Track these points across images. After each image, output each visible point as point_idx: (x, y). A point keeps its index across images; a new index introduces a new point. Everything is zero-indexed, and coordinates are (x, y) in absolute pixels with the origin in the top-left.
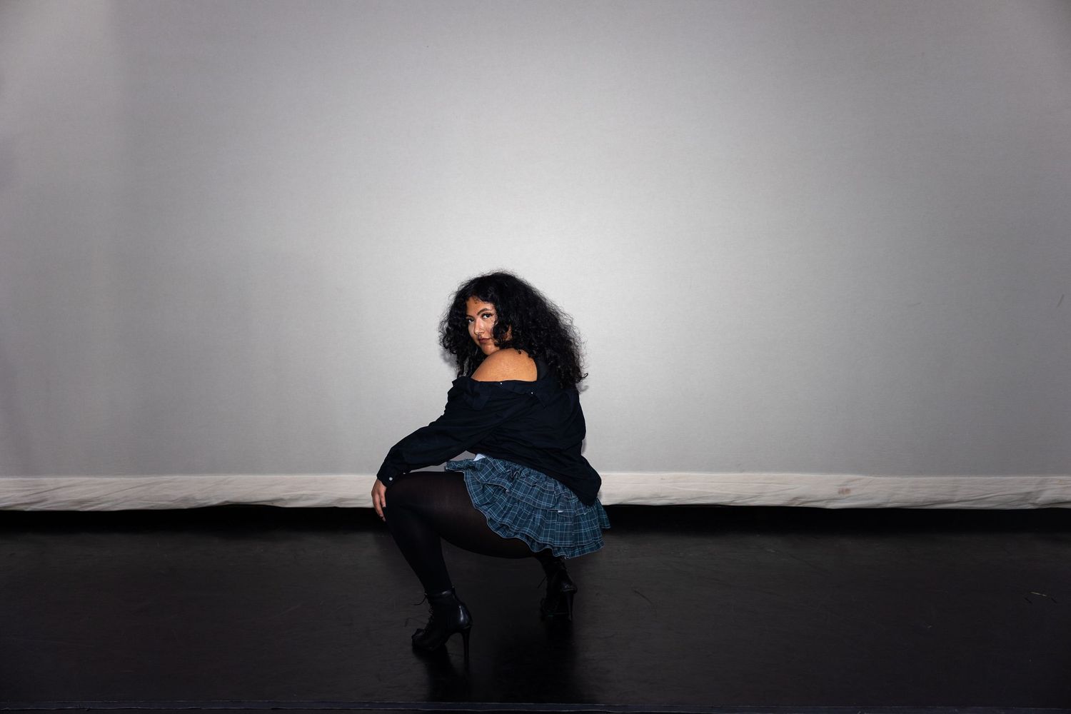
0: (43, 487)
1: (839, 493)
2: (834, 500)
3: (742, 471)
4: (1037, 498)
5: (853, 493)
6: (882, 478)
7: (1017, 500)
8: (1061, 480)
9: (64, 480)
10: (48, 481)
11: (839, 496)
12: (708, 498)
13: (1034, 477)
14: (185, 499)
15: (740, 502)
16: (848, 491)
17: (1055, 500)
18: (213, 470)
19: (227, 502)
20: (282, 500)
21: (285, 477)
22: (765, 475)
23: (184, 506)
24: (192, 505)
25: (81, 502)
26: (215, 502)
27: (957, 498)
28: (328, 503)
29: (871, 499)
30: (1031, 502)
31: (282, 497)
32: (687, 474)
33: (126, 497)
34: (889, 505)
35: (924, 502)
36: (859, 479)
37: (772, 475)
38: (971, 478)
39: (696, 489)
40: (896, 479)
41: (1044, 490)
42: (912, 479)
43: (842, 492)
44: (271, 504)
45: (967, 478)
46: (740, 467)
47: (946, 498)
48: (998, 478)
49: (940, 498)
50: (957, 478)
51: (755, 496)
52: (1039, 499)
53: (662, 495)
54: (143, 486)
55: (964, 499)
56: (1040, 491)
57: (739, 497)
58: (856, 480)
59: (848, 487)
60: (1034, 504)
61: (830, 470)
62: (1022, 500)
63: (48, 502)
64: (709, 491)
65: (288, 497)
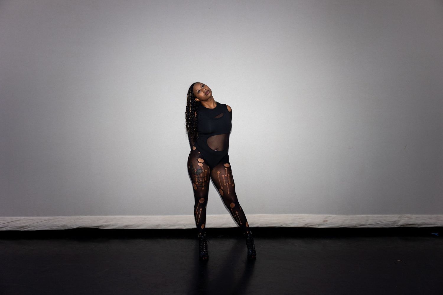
0: (6, 221)
1: (323, 222)
2: (321, 224)
3: (286, 213)
4: (398, 223)
5: (329, 222)
6: (340, 216)
7: (391, 224)
8: (407, 216)
9: (15, 218)
10: (8, 219)
11: (322, 223)
12: (273, 224)
13: (397, 215)
14: (63, 226)
15: (285, 226)
16: (326, 221)
17: (405, 224)
18: (75, 214)
19: (80, 227)
20: (102, 226)
21: (104, 217)
22: (295, 215)
23: (63, 229)
24: (66, 228)
25: (21, 227)
26: (75, 227)
27: (368, 223)
28: (121, 227)
29: (336, 224)
30: (396, 224)
31: (102, 225)
32: (264, 215)
33: (39, 225)
34: (342, 227)
35: (355, 225)
36: (331, 216)
37: (297, 215)
38: (373, 215)
39: (268, 221)
40: (345, 216)
41: (401, 220)
42: (351, 216)
43: (324, 221)
44: (98, 228)
45: (372, 215)
46: (285, 212)
47: (364, 223)
48: (383, 215)
49: (362, 223)
50: (368, 215)
51: (291, 224)
52: (399, 223)
53: (254, 223)
54: (46, 221)
55: (371, 224)
56: (399, 220)
57: (284, 224)
58: (329, 217)
59: (326, 219)
60: (397, 225)
61: (319, 212)
62: (393, 224)
63: (8, 227)
64: (273, 221)
65: (104, 225)
